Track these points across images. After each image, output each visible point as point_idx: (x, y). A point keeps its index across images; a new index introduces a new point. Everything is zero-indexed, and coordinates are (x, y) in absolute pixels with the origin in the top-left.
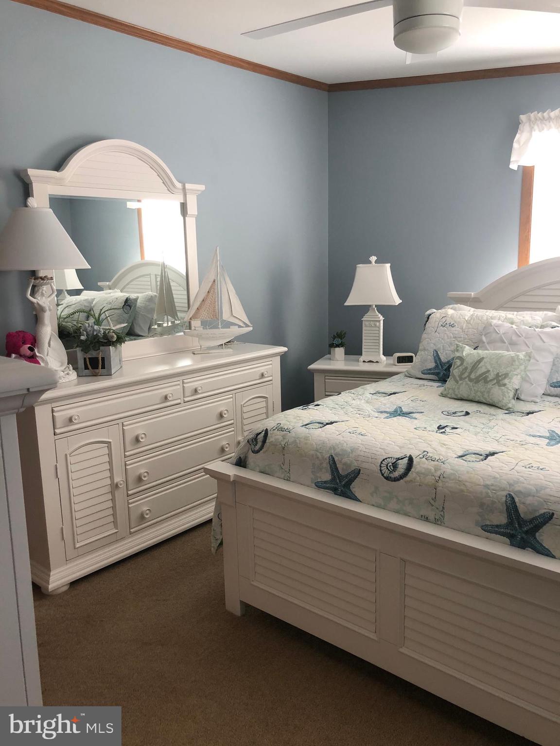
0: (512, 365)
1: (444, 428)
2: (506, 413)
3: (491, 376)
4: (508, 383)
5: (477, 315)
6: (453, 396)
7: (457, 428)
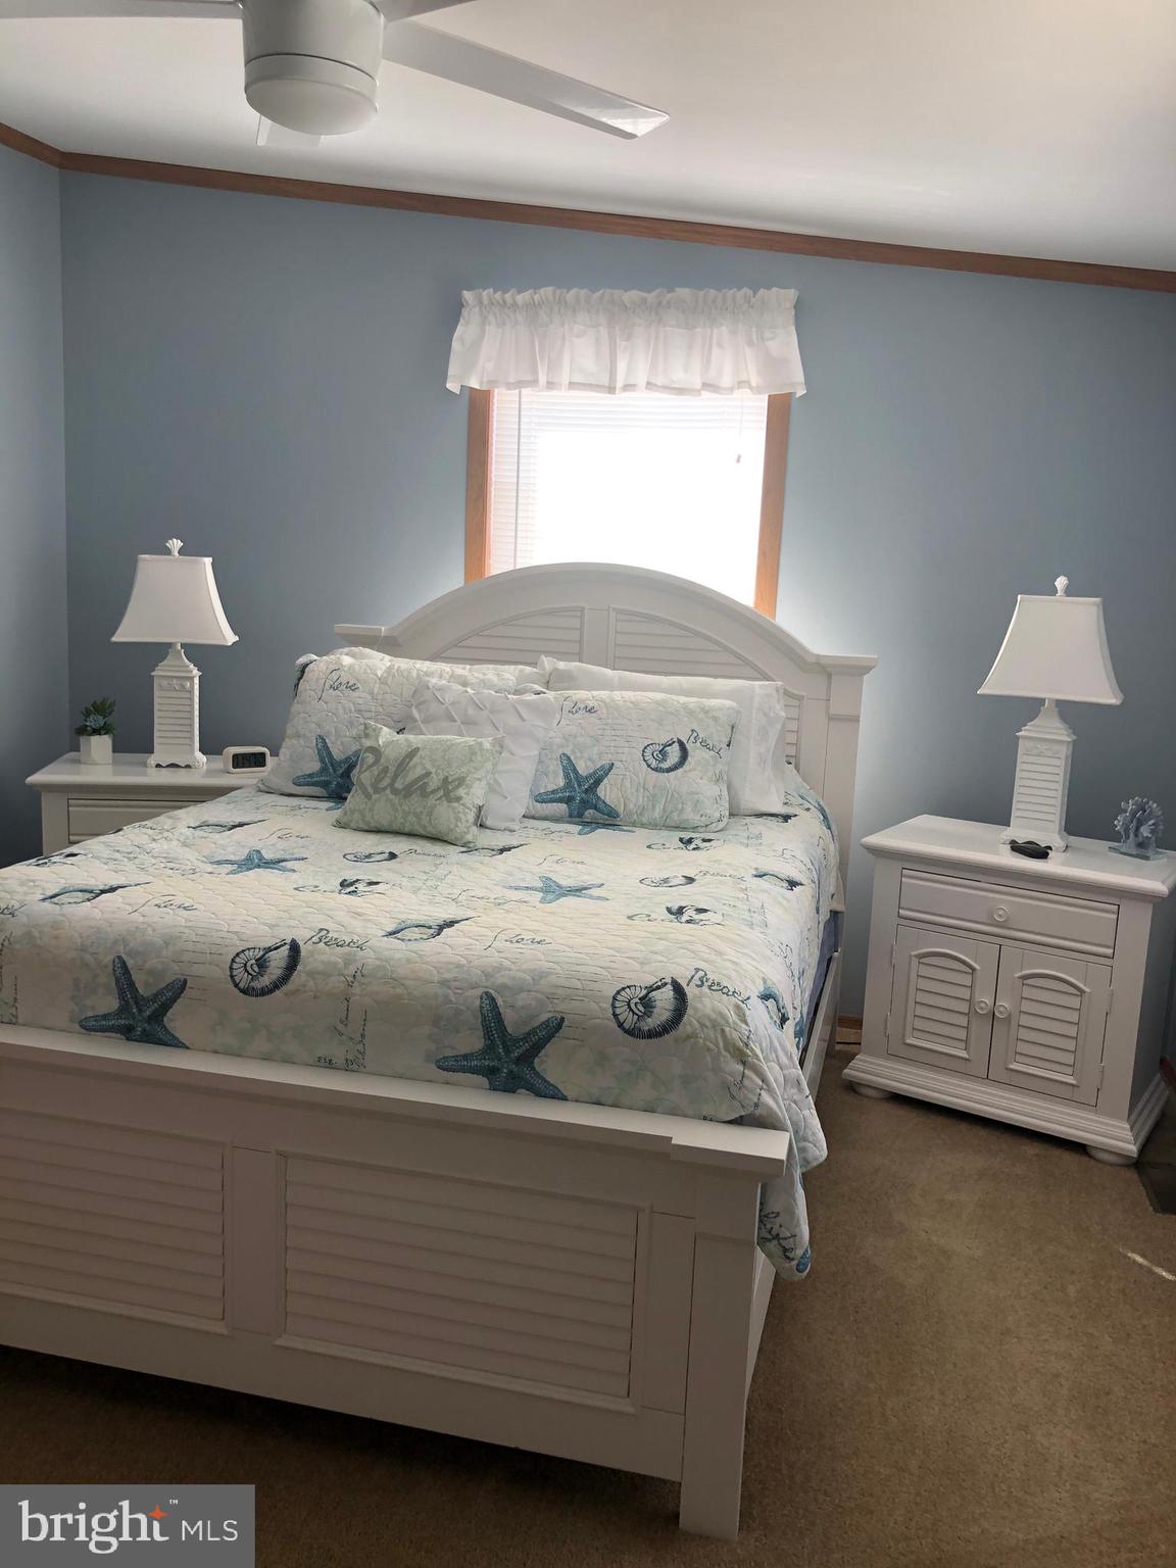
0: (471, 760)
1: (352, 884)
2: (463, 852)
3: (434, 782)
4: (465, 796)
5: (399, 667)
6: (362, 825)
7: (377, 883)
